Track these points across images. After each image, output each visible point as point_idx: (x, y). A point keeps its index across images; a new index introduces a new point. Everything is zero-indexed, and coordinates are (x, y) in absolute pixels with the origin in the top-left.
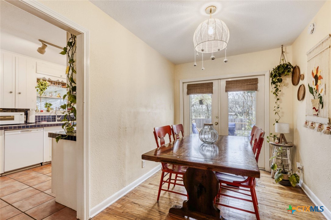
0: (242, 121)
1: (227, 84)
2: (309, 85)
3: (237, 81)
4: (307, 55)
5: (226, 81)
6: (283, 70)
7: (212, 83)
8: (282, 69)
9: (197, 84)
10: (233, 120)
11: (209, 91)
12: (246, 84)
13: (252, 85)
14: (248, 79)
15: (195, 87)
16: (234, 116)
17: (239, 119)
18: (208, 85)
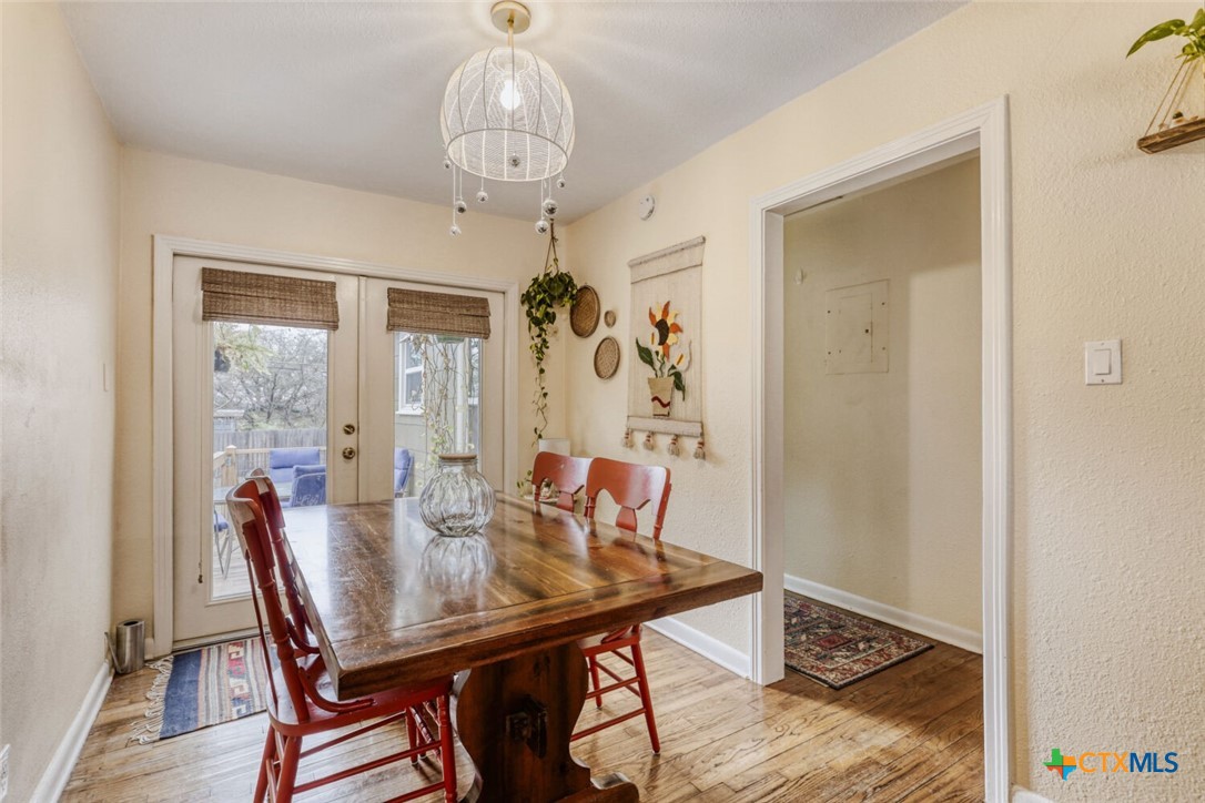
0: (275, 439)
1: (391, 301)
2: (637, 342)
3: (427, 296)
4: (631, 267)
5: (389, 289)
6: (561, 290)
7: (333, 286)
8: (559, 286)
9: (258, 275)
10: (241, 438)
11: (321, 317)
12: (457, 311)
13: (476, 319)
14: (461, 297)
15: (249, 286)
16: (239, 424)
17: (266, 433)
18: (316, 293)
